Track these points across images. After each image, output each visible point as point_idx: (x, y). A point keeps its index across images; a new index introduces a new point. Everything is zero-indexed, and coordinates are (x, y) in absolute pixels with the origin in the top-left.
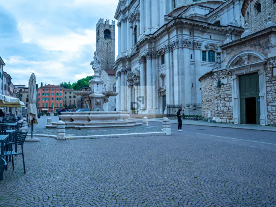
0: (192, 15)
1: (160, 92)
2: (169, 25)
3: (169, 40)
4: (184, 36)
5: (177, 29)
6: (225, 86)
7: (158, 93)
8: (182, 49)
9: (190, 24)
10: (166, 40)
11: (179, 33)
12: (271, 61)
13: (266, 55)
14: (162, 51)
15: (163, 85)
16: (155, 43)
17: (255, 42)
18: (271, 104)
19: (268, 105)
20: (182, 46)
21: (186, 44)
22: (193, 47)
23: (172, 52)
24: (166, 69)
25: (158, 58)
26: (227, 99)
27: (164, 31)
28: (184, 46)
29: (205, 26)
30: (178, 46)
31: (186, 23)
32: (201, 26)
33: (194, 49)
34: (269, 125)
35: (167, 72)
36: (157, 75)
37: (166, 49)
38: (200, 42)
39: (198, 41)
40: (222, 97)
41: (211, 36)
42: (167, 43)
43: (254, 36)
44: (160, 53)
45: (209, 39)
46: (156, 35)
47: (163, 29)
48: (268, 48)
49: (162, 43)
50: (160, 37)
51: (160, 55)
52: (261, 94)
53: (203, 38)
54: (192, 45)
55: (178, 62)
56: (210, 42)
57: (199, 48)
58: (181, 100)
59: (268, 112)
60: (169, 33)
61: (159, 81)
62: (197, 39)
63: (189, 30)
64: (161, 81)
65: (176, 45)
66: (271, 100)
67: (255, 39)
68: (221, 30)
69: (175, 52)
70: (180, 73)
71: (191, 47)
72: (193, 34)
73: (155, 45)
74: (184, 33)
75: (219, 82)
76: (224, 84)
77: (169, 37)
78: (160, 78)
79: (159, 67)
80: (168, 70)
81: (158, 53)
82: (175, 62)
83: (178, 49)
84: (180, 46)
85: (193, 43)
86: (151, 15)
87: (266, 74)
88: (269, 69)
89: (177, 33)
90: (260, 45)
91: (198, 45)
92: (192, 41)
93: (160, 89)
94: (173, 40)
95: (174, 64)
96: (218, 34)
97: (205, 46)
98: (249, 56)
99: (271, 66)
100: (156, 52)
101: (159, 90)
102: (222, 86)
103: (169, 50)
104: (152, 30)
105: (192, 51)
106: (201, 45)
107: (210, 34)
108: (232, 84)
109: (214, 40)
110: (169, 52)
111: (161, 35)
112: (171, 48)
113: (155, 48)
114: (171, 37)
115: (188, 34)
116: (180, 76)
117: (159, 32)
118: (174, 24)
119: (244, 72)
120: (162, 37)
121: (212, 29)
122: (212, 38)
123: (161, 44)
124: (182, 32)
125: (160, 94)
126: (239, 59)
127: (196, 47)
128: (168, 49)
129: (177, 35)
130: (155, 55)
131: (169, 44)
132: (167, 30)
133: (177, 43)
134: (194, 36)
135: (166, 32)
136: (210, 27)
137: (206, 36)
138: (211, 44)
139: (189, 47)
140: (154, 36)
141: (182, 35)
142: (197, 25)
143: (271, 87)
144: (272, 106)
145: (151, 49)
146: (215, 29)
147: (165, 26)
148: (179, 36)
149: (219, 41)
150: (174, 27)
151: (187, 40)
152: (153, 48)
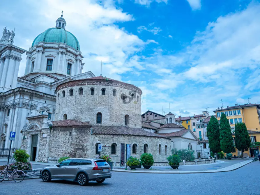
0: (41, 82)
1: (2, 137)
2: (15, 91)
3: (14, 100)
4: (24, 100)
5: (20, 94)
6: (26, 140)
7: (1, 137)
8: (21, 108)
9: (30, 92)
10: (12, 100)
11: (21, 97)
12: (43, 130)
13: (41, 127)
14: (8, 107)
15: (5, 132)
16: (5, 99)
17: (39, 119)
18: (40, 151)
19: (39, 151)
20: (22, 106)
21: (25, 105)
22: (31, 108)
23: (15, 109)
24: (8, 120)
25: (5, 111)
26: (26, 147)
27: (11, 93)
28: (23, 107)
29: (41, 95)
30: (19, 106)
31: (27, 92)
32: (39, 94)
33: (31, 109)
34: (38, 162)
35: (9, 123)
36: (2, 124)
37: (11, 106)
38: (36, 105)
39: (35, 104)
40: (24, 145)
41: (46, 101)
42: (12, 102)
43: (38, 117)
44: (7, 107)
45: (44, 103)
46: (6, 94)
47: (11, 92)
48: (42, 124)
49: (10, 101)
50: (9, 96)
51: (7, 109)
52: (37, 146)
53: (39, 102)
54: (30, 106)
55: (17, 117)
56: (45, 105)
57: (35, 109)
58: (15, 145)
59: (39, 155)
60: (15, 96)
61: (3, 128)
62: (34, 103)
63: (30, 96)
64: (4, 128)
65: (18, 105)
66: (40, 149)
67: (39, 118)
68: (53, 98)
69: (17, 109)
70: (17, 125)
71: (29, 108)
72: (32, 99)
73: (5, 101)
74: (25, 98)
75: (24, 137)
76: (26, 139)
77: (15, 98)
78: (4, 126)
79: (5, 117)
80: (10, 121)
81: (6, 107)
82: (16, 116)
83: (19, 108)
84: (20, 106)
85: (31, 105)
86: (6, 78)
87: (40, 136)
88: (41, 134)
89: (20, 97)
90: (40, 122)
91: (34, 107)
92: (30, 104)
93: (3, 135)
94: (17, 101)
95: (15, 118)
96: (51, 101)
97: (40, 108)
98: (36, 126)
99: (42, 133)
100: (4, 106)
101: (1, 136)
102: (25, 139)
103: (13, 108)
104: (5, 89)
105: (29, 110)
106: (36, 107)
107: (45, 100)
108: (29, 139)
109: (48, 104)
110: (13, 109)
111: (9, 95)
112: (14, 106)
113: (4, 103)
114: (16, 98)
115: (28, 98)
116: (17, 127)
117: (9, 93)
118: (18, 91)
119: (33, 133)
120: (10, 97)
121: (46, 97)
122: (47, 103)
123: (8, 102)
124: (24, 97)
125: (2, 138)
126: (32, 126)
127: (33, 108)
128: (12, 106)
129: (20, 99)
130: (4, 109)
131: (13, 103)
132: (14, 93)
133: (19, 104)
134: (32, 100)
135: (13, 94)
136: (45, 96)
137: (42, 101)
138: (44, 107)
139: (27, 108)
140: (5, 95)
141: (23, 99)
142: (36, 94)
143: (41, 142)
144: (40, 152)
145: (1, 103)
146: (49, 97)
147: (12, 90)
148: (21, 99)
149: (51, 105)
150: (19, 92)
151: (26, 103)
152: (3, 103)
